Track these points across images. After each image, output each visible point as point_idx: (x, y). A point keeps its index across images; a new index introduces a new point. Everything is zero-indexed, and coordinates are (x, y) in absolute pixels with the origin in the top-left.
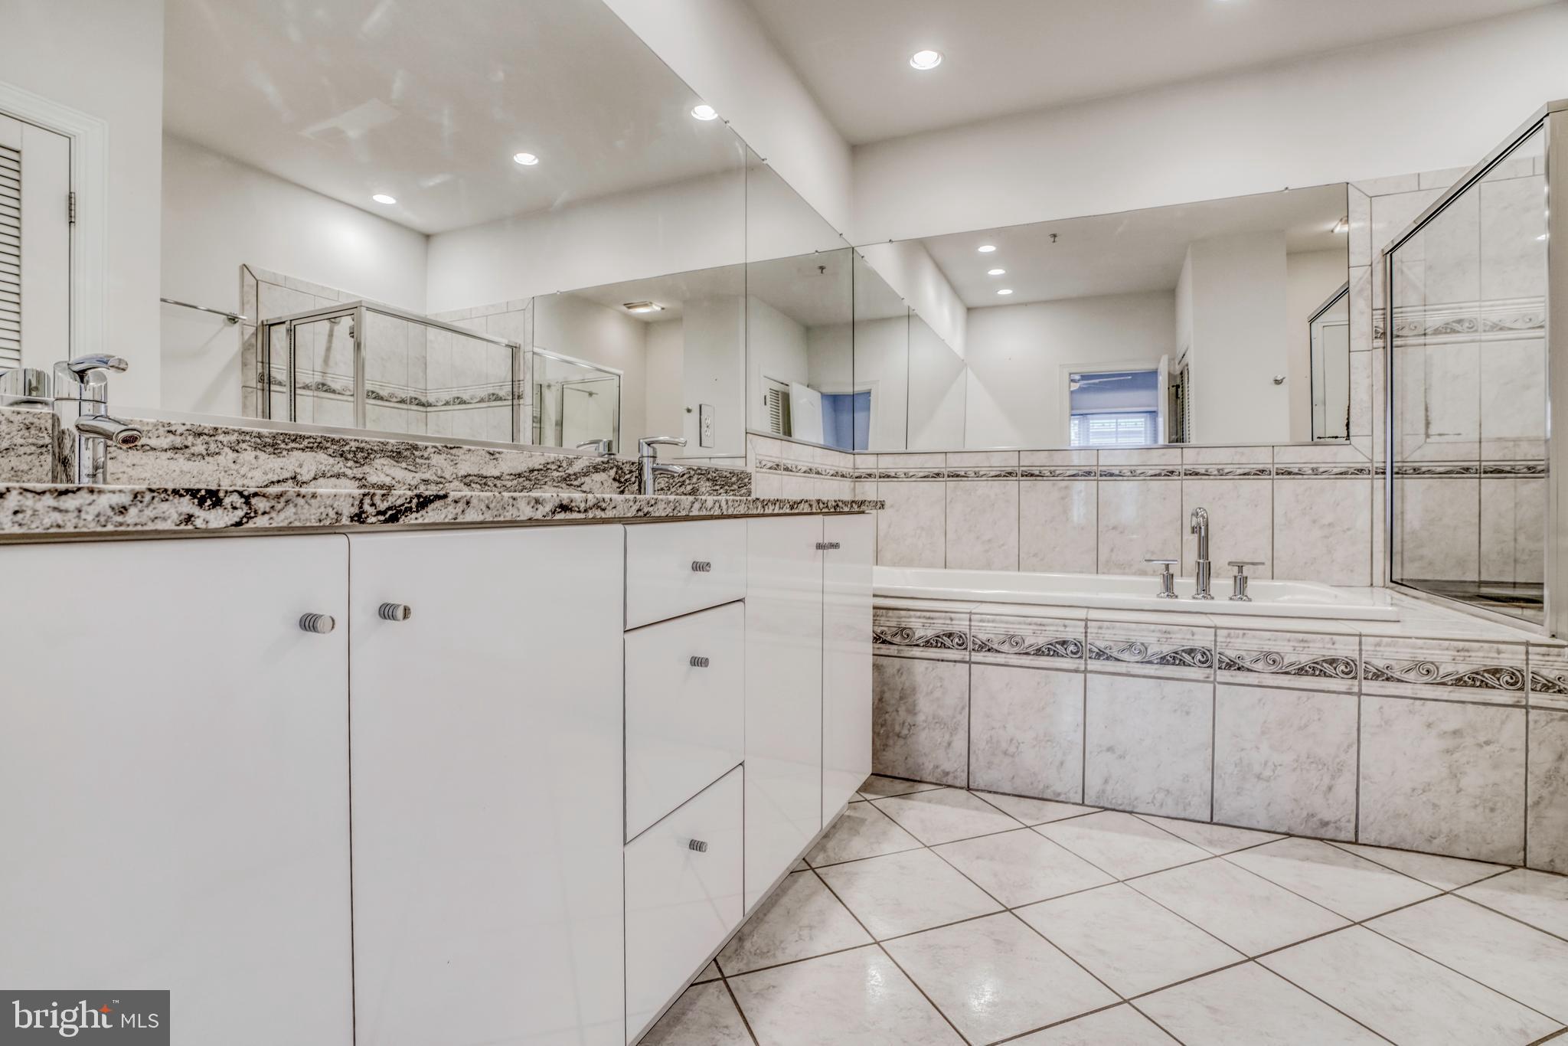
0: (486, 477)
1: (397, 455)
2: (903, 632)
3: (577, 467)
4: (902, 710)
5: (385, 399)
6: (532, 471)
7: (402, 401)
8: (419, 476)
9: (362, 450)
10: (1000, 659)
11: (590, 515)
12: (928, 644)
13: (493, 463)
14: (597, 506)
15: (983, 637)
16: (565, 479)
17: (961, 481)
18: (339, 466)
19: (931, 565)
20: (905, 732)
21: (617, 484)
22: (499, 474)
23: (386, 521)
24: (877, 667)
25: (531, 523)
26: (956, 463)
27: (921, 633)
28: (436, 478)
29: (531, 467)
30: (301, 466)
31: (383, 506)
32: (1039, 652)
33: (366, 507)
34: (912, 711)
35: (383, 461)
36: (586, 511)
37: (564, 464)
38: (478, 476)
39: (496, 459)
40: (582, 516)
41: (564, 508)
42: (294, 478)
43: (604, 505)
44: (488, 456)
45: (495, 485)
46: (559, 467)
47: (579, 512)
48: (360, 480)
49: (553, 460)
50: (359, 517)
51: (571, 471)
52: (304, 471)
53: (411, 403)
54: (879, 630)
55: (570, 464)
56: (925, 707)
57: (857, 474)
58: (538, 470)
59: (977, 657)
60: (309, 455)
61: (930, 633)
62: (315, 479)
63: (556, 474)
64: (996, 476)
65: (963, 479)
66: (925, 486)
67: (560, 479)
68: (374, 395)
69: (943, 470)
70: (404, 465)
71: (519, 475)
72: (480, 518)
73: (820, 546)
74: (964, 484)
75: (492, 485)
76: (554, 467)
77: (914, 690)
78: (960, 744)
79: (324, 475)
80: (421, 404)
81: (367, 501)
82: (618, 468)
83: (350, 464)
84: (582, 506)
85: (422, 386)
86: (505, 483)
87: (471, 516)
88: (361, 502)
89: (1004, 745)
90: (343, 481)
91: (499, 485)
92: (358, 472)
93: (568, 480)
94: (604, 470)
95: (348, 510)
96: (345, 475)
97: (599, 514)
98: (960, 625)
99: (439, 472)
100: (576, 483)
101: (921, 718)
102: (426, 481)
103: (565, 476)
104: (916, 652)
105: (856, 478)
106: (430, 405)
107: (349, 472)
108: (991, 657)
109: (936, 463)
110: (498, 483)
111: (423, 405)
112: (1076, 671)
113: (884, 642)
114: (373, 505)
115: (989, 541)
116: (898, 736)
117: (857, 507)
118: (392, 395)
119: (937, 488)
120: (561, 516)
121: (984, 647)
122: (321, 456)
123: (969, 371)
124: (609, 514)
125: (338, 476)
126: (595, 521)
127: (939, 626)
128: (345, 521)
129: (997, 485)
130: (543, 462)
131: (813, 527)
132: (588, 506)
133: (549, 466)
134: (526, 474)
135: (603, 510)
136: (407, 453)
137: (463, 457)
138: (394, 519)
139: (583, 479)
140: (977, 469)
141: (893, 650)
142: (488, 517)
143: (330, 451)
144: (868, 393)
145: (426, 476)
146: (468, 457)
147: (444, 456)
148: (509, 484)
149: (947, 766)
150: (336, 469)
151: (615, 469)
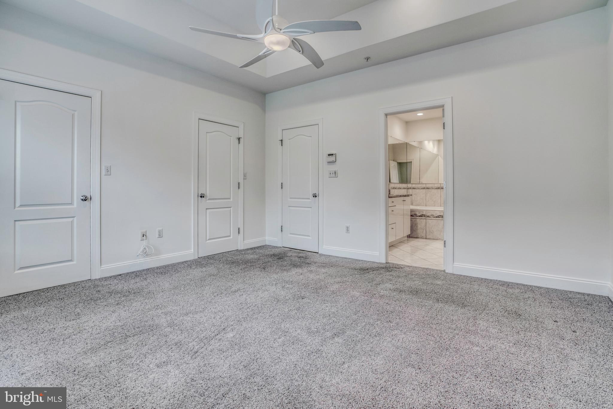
2: (416, 215)
4: (415, 227)
10: (431, 218)
12: (419, 216)
15: (428, 215)
19: (423, 206)
20: (416, 230)
24: (411, 220)
26: (428, 186)
27: (418, 214)
32: (436, 217)
34: (417, 227)
54: (411, 214)
56: (419, 226)
57: (408, 188)
59: (427, 218)
61: (420, 215)
64: (436, 188)
66: (422, 190)
69: (426, 187)
73: (403, 201)
77: (417, 224)
78: (425, 232)
89: (431, 231)
98: (424, 213)
101: (418, 228)
104: (418, 218)
108: (429, 218)
109: (424, 186)
112: (442, 220)
113: (412, 216)
115: (435, 201)
116: (415, 231)
117: (408, 196)
119: (424, 191)
121: (428, 217)
123: (439, 157)
127: (421, 213)
129: (436, 190)
131: (402, 198)
141: (414, 217)
144: (411, 162)
149: (423, 235)
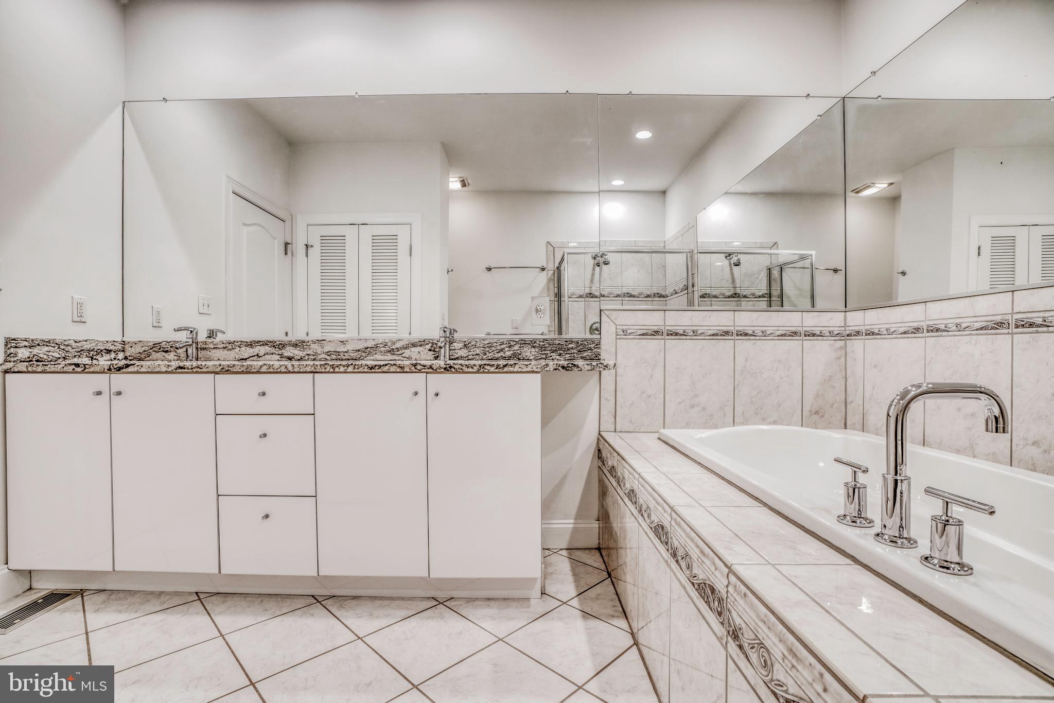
0: (339, 352)
1: (295, 345)
3: (398, 345)
5: (636, 296)
6: (367, 348)
7: (648, 296)
8: (305, 353)
9: (281, 344)
11: (194, 370)
13: (342, 346)
14: (198, 367)
16: (390, 351)
17: (941, 336)
18: (273, 350)
21: (432, 353)
22: (346, 351)
23: (117, 371)
25: (166, 372)
28: (313, 353)
29: (366, 346)
30: (259, 351)
31: (116, 367)
33: (111, 367)
35: (289, 347)
36: (192, 369)
37: (389, 344)
38: (335, 352)
39: (345, 344)
40: (191, 371)
41: (180, 368)
42: (257, 355)
43: (201, 367)
44: (340, 343)
45: (344, 355)
46: (386, 345)
47: (188, 369)
48: (281, 355)
49: (380, 342)
50: (109, 369)
51: (394, 347)
52: (260, 353)
53: (654, 296)
55: (394, 343)
57: (848, 332)
58: (371, 348)
60: (262, 347)
62: (264, 355)
63: (383, 349)
64: (981, 329)
65: (944, 334)
66: (905, 343)
67: (386, 351)
68: (628, 295)
69: (921, 324)
70: (299, 349)
71: (359, 350)
72: (146, 371)
74: (945, 341)
75: (342, 355)
76: (381, 346)
79: (267, 354)
80: (661, 296)
81: (111, 366)
82: (433, 343)
83: (277, 349)
84: (190, 367)
85: (663, 285)
86: (350, 354)
87: (143, 370)
88: (110, 366)
90: (274, 355)
91: (346, 355)
92: (280, 352)
93: (391, 351)
94: (421, 346)
95: (107, 368)
96: (275, 353)
97: (199, 370)
99: (315, 351)
100: (398, 353)
102: (308, 355)
103: (390, 350)
105: (848, 336)
106: (667, 297)
107: (276, 352)
109: (915, 316)
110: (346, 354)
111: (664, 297)
114: (113, 367)
118: (641, 294)
120: (180, 370)
122: (266, 347)
124: (204, 370)
125: (272, 354)
126: (197, 372)
128: (106, 370)
130: (375, 343)
132: (193, 367)
133: (378, 346)
134: (363, 350)
135: (201, 369)
136: (300, 344)
137: (327, 344)
138: (119, 370)
139: (403, 351)
140: (958, 321)
142: (149, 370)
143: (270, 346)
145: (309, 353)
146: (329, 344)
147: (317, 344)
148: (352, 355)
150: (272, 352)
151: (430, 345)
